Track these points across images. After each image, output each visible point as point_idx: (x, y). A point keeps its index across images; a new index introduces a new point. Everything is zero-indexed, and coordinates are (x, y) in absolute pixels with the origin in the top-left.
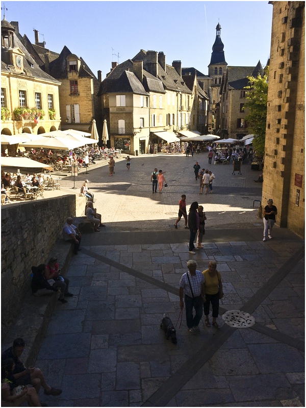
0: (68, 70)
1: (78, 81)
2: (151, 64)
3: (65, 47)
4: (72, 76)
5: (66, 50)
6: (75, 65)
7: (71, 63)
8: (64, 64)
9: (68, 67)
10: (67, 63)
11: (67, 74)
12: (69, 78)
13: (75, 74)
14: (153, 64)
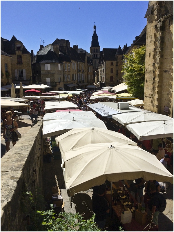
0: (16, 49)
1: (22, 55)
2: (62, 46)
3: (14, 36)
4: (18, 53)
5: (14, 38)
6: (20, 47)
7: (18, 46)
8: (13, 46)
9: (16, 48)
10: (15, 46)
11: (15, 52)
12: (17, 54)
13: (20, 52)
14: (64, 46)
